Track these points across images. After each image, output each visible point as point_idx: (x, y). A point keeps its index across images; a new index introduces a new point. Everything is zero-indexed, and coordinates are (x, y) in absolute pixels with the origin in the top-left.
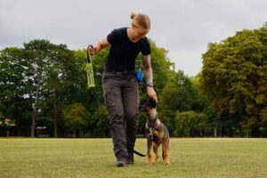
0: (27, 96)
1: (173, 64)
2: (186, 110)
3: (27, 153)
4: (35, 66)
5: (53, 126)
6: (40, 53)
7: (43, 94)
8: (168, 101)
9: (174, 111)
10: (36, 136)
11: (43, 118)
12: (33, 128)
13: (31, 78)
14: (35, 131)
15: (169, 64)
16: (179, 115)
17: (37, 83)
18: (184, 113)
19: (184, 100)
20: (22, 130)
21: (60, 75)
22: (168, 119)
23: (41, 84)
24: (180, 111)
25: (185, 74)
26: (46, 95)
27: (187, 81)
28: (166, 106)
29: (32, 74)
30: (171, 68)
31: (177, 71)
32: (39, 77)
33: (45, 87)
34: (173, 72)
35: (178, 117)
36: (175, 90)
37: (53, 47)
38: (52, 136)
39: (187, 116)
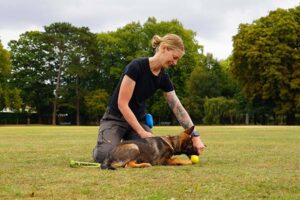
0: (48, 82)
1: (202, 47)
2: (215, 96)
3: (51, 142)
4: (57, 50)
5: (75, 113)
6: (61, 37)
7: (65, 80)
8: (196, 87)
9: (203, 97)
10: (58, 124)
11: (66, 105)
12: (54, 115)
13: (52, 63)
14: (57, 118)
15: (197, 47)
16: (208, 101)
17: (58, 68)
18: (213, 99)
19: (213, 85)
20: (43, 117)
21: (82, 59)
22: (197, 106)
23: (63, 69)
24: (209, 97)
25: (214, 57)
26: (68, 81)
27: (217, 65)
28: (194, 91)
29: (53, 59)
30: (199, 51)
31: (205, 54)
32: (60, 62)
33: (67, 73)
34: (202, 55)
35: (207, 104)
36: (204, 74)
37: (75, 30)
38: (74, 123)
39: (216, 102)
